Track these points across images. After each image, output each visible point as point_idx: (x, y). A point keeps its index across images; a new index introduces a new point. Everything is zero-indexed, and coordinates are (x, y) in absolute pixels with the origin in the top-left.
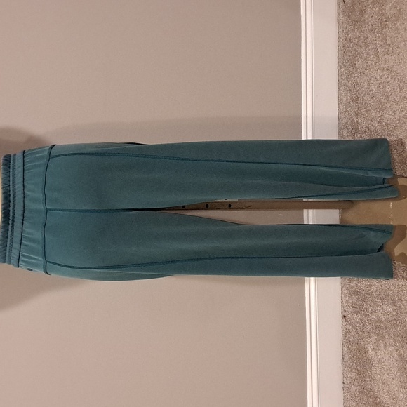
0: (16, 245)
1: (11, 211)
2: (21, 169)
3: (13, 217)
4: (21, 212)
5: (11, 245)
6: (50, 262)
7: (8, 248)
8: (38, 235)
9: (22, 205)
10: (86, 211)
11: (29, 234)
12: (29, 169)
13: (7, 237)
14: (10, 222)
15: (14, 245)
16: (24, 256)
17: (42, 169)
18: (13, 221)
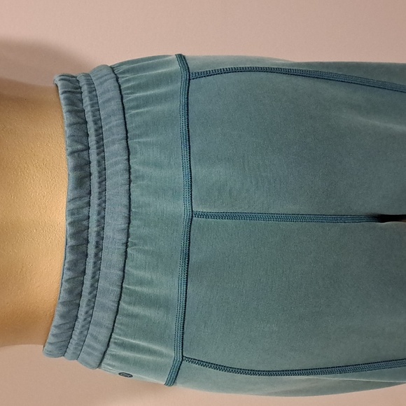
0: (102, 316)
1: (94, 218)
2: (115, 105)
3: (100, 235)
4: (121, 224)
5: (89, 315)
6: (193, 361)
7: (79, 325)
8: (168, 285)
9: (125, 201)
10: (295, 217)
11: (141, 282)
12: (137, 107)
13: (80, 295)
14: (91, 250)
15: (98, 314)
16: (123, 345)
17: (176, 105)
18: (99, 247)
